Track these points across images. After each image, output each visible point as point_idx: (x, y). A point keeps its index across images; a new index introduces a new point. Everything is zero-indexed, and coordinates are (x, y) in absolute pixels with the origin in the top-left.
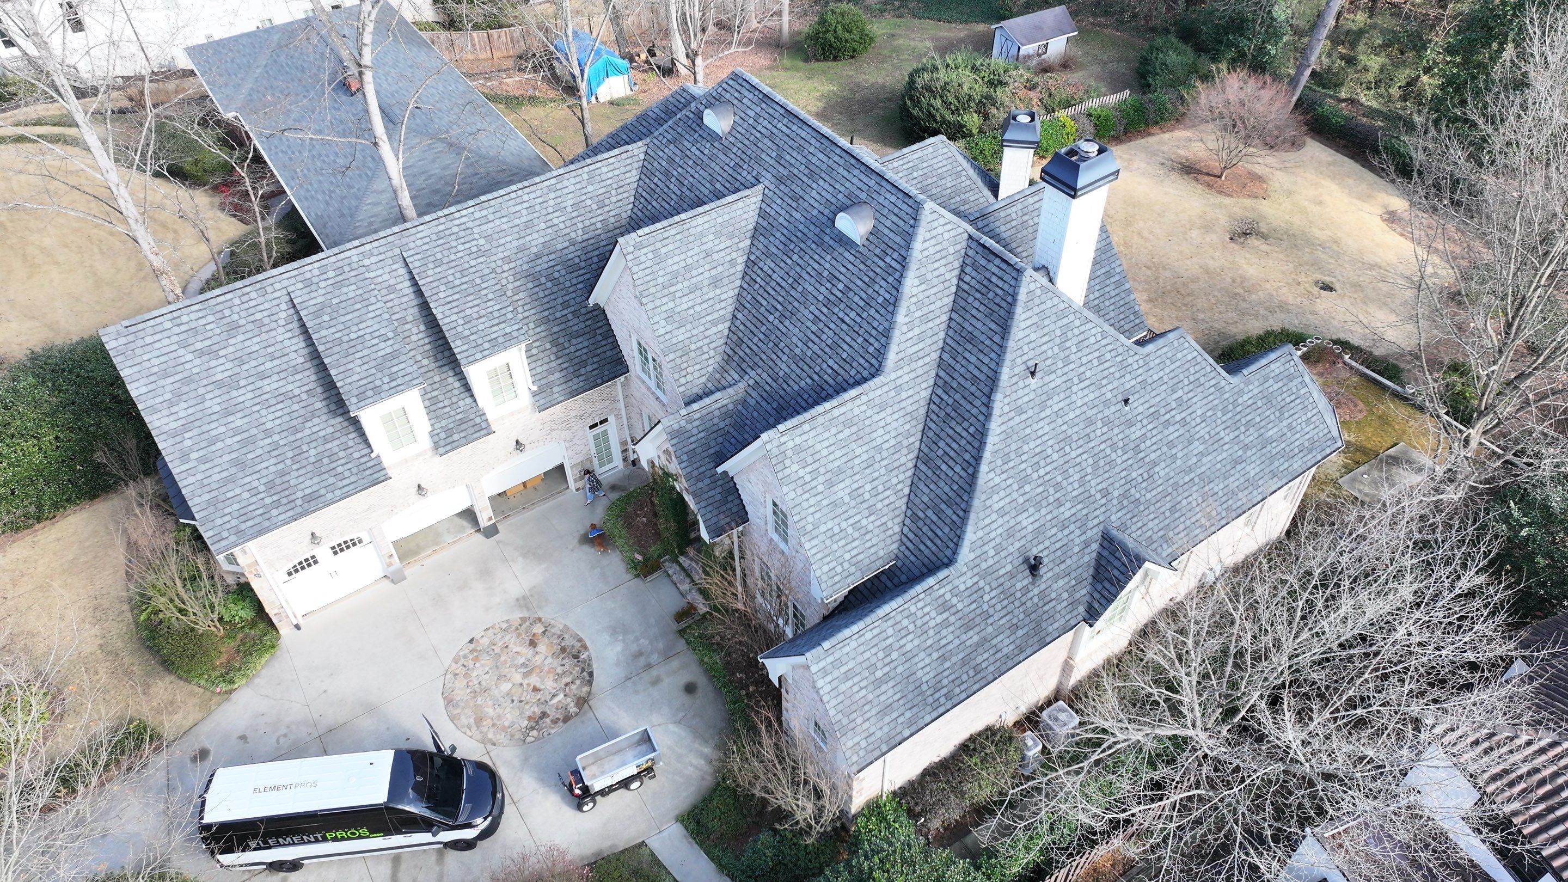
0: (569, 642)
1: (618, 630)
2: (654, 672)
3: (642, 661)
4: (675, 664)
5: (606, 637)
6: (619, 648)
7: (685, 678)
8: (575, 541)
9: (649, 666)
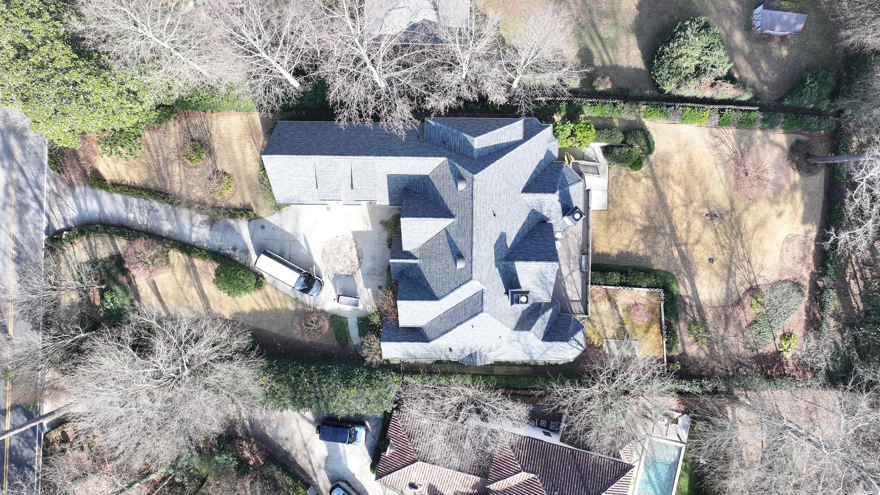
0: (360, 254)
1: (373, 258)
2: (375, 277)
3: (374, 272)
4: (381, 278)
5: (369, 258)
6: (370, 264)
7: (381, 284)
8: (378, 221)
9: (374, 274)
